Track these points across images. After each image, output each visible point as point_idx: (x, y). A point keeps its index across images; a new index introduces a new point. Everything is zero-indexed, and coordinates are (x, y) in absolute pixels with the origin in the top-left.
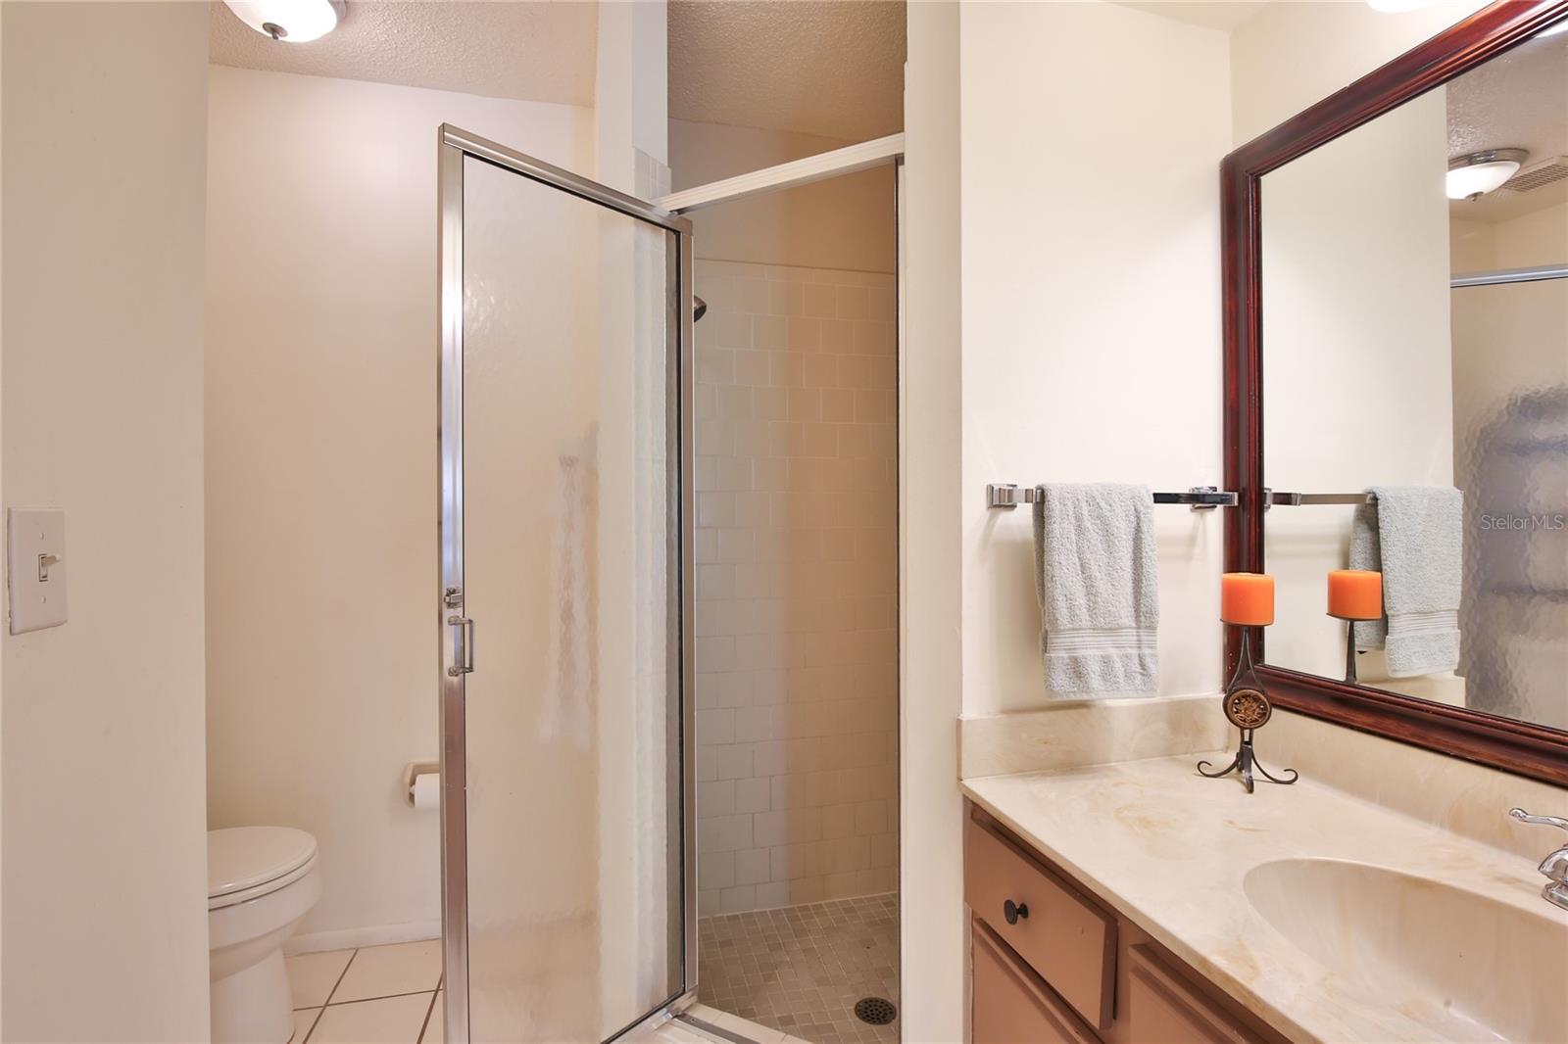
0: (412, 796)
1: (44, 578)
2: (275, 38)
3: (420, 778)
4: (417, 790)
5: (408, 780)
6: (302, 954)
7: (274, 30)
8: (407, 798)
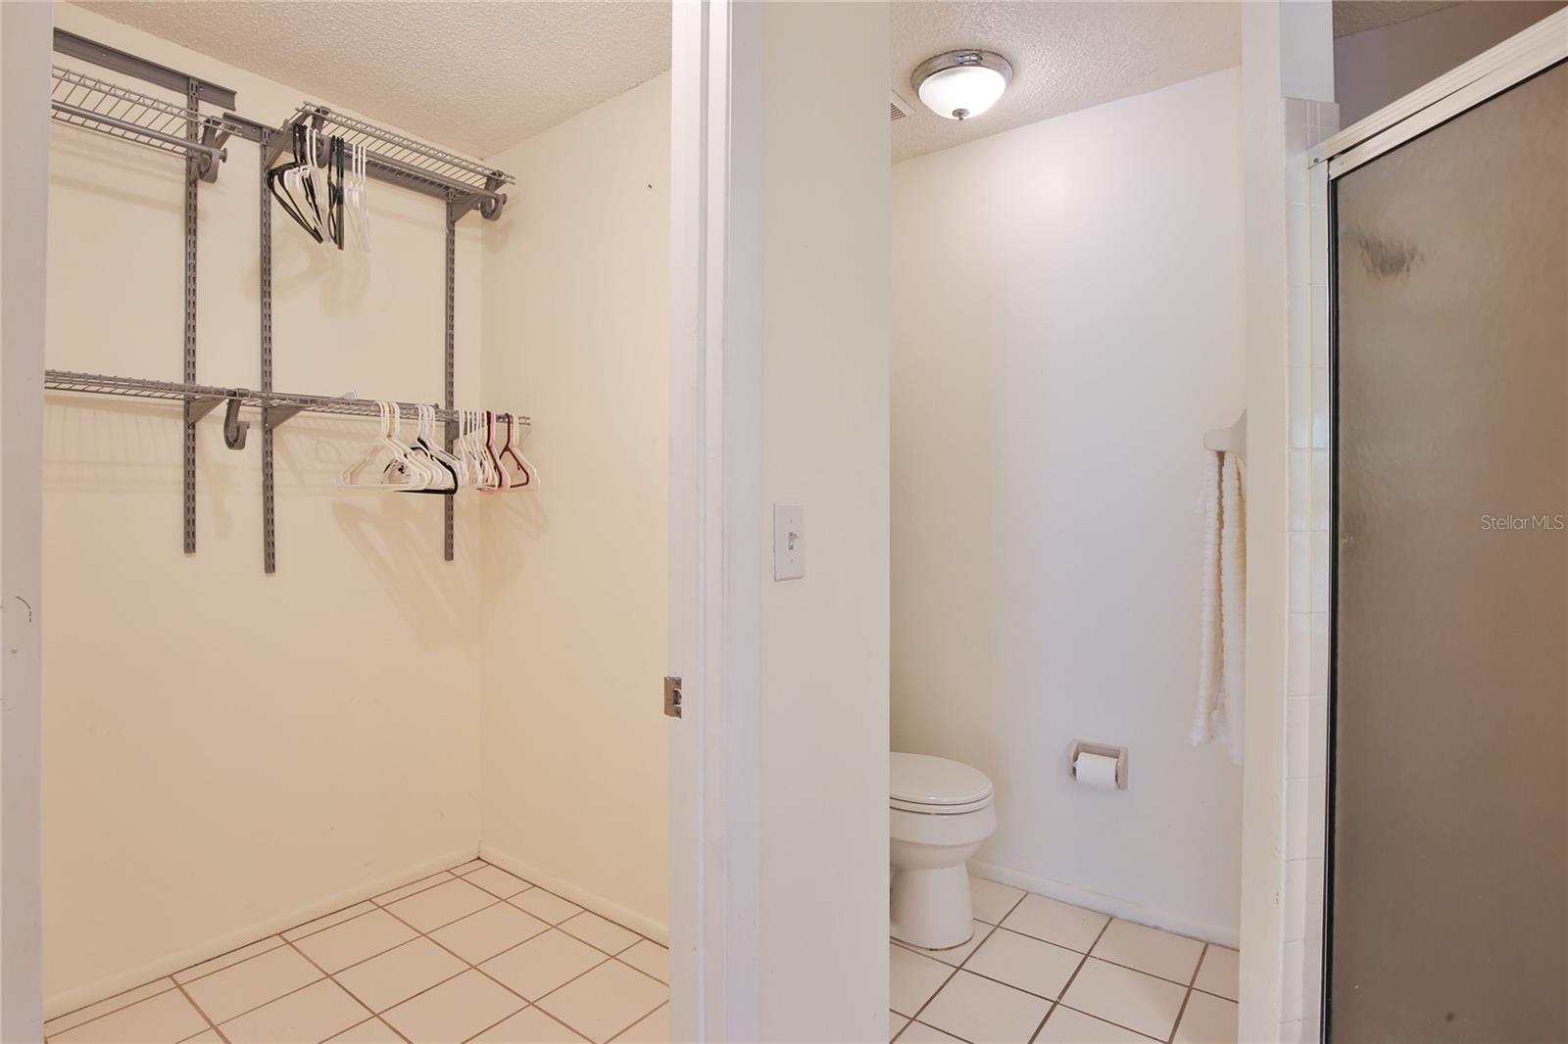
0: (1074, 770)
1: (791, 548)
2: (961, 119)
3: (1082, 756)
4: (1079, 765)
5: (1072, 755)
6: (985, 879)
7: (959, 113)
8: (1071, 771)
